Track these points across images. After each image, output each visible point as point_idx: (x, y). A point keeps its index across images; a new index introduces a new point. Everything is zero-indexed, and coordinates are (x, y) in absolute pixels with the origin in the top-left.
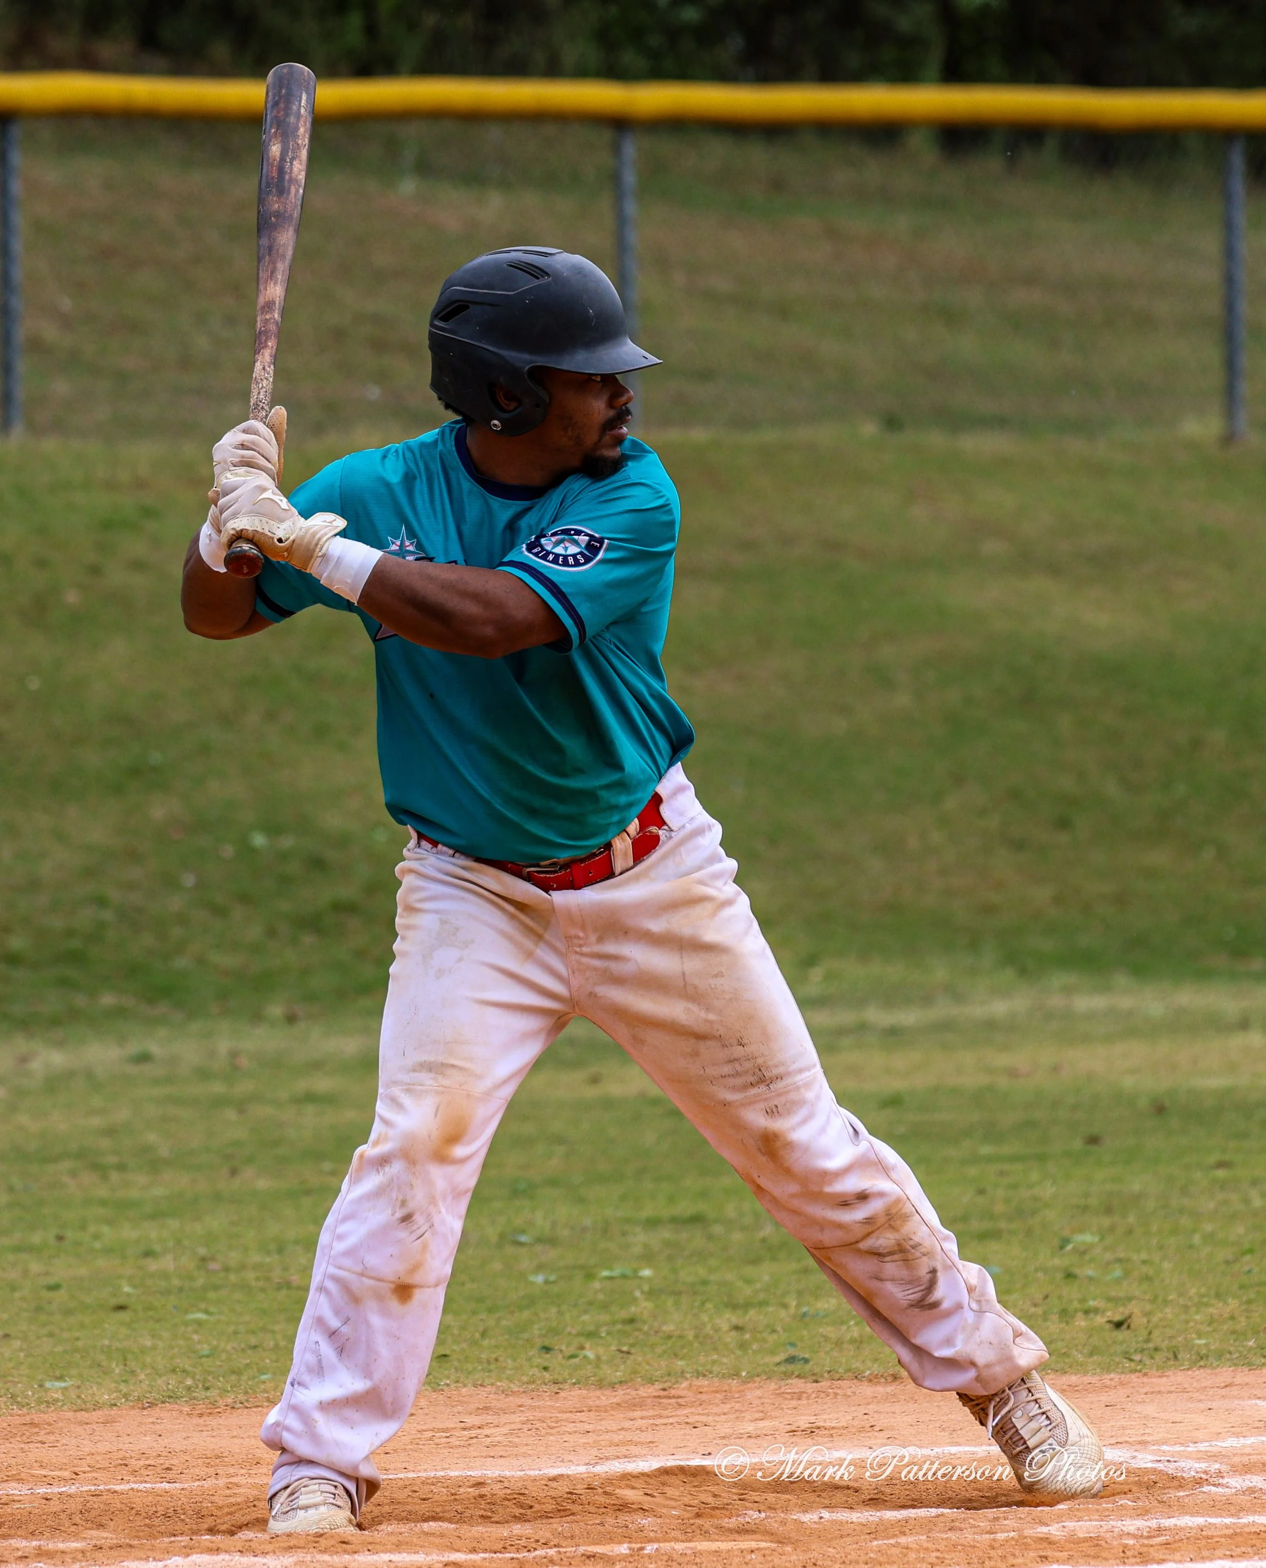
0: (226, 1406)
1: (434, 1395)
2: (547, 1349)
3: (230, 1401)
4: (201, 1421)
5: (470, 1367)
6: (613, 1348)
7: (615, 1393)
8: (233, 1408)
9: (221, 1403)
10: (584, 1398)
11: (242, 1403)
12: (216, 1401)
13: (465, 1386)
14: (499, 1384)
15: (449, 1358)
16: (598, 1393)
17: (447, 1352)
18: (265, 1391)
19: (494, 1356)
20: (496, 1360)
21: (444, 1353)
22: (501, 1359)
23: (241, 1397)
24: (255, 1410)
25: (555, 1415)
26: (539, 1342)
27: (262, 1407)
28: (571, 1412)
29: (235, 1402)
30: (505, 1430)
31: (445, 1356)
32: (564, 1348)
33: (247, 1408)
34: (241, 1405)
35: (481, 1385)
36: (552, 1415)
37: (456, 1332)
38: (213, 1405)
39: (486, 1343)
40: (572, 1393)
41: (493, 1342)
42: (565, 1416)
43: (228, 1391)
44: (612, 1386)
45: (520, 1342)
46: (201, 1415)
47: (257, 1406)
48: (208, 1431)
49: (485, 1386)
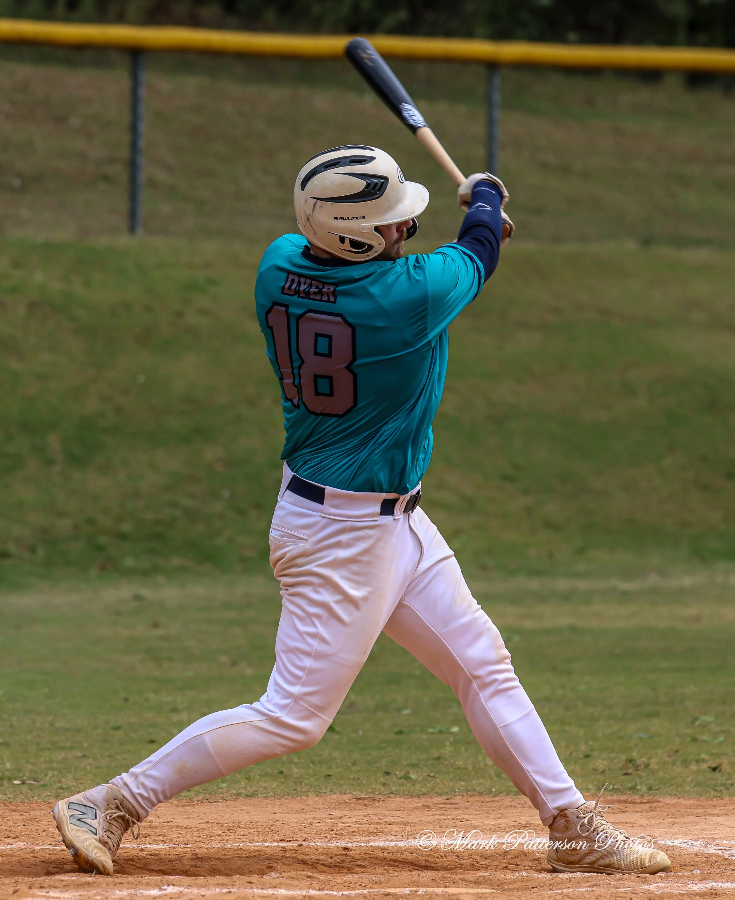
0: (198, 801)
1: (317, 798)
2: (387, 773)
3: (201, 798)
4: (183, 809)
5: (342, 782)
6: (425, 774)
7: (420, 801)
8: (202, 802)
9: (195, 799)
10: (402, 802)
11: (207, 800)
12: (193, 798)
13: (335, 793)
14: (354, 793)
15: (332, 777)
16: (410, 800)
17: (331, 773)
18: (222, 793)
19: (357, 776)
20: (358, 779)
21: (329, 774)
22: (362, 778)
23: (207, 796)
24: (214, 804)
25: (384, 812)
26: (384, 769)
27: (218, 802)
28: (393, 810)
29: (203, 799)
30: (354, 820)
31: (329, 775)
32: (398, 773)
33: (210, 802)
34: (206, 801)
35: (344, 794)
36: (382, 812)
37: (339, 761)
38: (191, 800)
39: (354, 769)
40: (395, 800)
41: (358, 768)
42: (389, 813)
43: (200, 793)
44: (418, 797)
45: (374, 769)
46: (183, 806)
47: (216, 802)
48: (186, 815)
49: (346, 794)
